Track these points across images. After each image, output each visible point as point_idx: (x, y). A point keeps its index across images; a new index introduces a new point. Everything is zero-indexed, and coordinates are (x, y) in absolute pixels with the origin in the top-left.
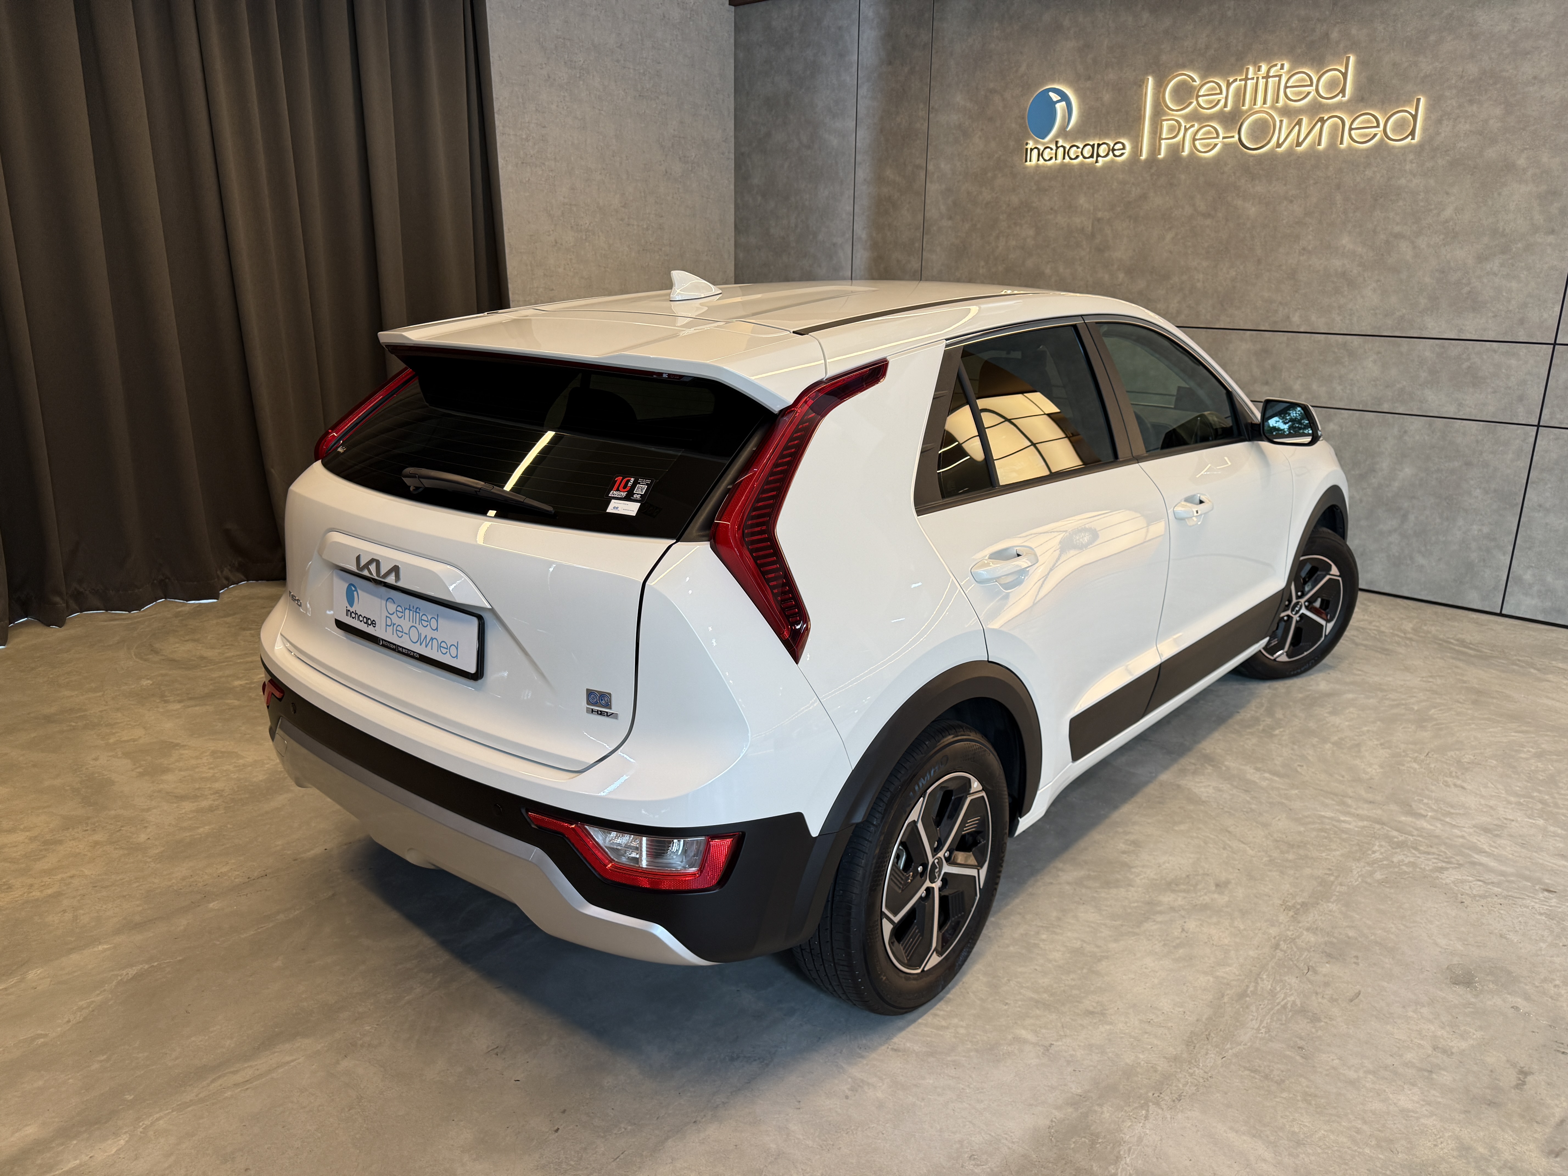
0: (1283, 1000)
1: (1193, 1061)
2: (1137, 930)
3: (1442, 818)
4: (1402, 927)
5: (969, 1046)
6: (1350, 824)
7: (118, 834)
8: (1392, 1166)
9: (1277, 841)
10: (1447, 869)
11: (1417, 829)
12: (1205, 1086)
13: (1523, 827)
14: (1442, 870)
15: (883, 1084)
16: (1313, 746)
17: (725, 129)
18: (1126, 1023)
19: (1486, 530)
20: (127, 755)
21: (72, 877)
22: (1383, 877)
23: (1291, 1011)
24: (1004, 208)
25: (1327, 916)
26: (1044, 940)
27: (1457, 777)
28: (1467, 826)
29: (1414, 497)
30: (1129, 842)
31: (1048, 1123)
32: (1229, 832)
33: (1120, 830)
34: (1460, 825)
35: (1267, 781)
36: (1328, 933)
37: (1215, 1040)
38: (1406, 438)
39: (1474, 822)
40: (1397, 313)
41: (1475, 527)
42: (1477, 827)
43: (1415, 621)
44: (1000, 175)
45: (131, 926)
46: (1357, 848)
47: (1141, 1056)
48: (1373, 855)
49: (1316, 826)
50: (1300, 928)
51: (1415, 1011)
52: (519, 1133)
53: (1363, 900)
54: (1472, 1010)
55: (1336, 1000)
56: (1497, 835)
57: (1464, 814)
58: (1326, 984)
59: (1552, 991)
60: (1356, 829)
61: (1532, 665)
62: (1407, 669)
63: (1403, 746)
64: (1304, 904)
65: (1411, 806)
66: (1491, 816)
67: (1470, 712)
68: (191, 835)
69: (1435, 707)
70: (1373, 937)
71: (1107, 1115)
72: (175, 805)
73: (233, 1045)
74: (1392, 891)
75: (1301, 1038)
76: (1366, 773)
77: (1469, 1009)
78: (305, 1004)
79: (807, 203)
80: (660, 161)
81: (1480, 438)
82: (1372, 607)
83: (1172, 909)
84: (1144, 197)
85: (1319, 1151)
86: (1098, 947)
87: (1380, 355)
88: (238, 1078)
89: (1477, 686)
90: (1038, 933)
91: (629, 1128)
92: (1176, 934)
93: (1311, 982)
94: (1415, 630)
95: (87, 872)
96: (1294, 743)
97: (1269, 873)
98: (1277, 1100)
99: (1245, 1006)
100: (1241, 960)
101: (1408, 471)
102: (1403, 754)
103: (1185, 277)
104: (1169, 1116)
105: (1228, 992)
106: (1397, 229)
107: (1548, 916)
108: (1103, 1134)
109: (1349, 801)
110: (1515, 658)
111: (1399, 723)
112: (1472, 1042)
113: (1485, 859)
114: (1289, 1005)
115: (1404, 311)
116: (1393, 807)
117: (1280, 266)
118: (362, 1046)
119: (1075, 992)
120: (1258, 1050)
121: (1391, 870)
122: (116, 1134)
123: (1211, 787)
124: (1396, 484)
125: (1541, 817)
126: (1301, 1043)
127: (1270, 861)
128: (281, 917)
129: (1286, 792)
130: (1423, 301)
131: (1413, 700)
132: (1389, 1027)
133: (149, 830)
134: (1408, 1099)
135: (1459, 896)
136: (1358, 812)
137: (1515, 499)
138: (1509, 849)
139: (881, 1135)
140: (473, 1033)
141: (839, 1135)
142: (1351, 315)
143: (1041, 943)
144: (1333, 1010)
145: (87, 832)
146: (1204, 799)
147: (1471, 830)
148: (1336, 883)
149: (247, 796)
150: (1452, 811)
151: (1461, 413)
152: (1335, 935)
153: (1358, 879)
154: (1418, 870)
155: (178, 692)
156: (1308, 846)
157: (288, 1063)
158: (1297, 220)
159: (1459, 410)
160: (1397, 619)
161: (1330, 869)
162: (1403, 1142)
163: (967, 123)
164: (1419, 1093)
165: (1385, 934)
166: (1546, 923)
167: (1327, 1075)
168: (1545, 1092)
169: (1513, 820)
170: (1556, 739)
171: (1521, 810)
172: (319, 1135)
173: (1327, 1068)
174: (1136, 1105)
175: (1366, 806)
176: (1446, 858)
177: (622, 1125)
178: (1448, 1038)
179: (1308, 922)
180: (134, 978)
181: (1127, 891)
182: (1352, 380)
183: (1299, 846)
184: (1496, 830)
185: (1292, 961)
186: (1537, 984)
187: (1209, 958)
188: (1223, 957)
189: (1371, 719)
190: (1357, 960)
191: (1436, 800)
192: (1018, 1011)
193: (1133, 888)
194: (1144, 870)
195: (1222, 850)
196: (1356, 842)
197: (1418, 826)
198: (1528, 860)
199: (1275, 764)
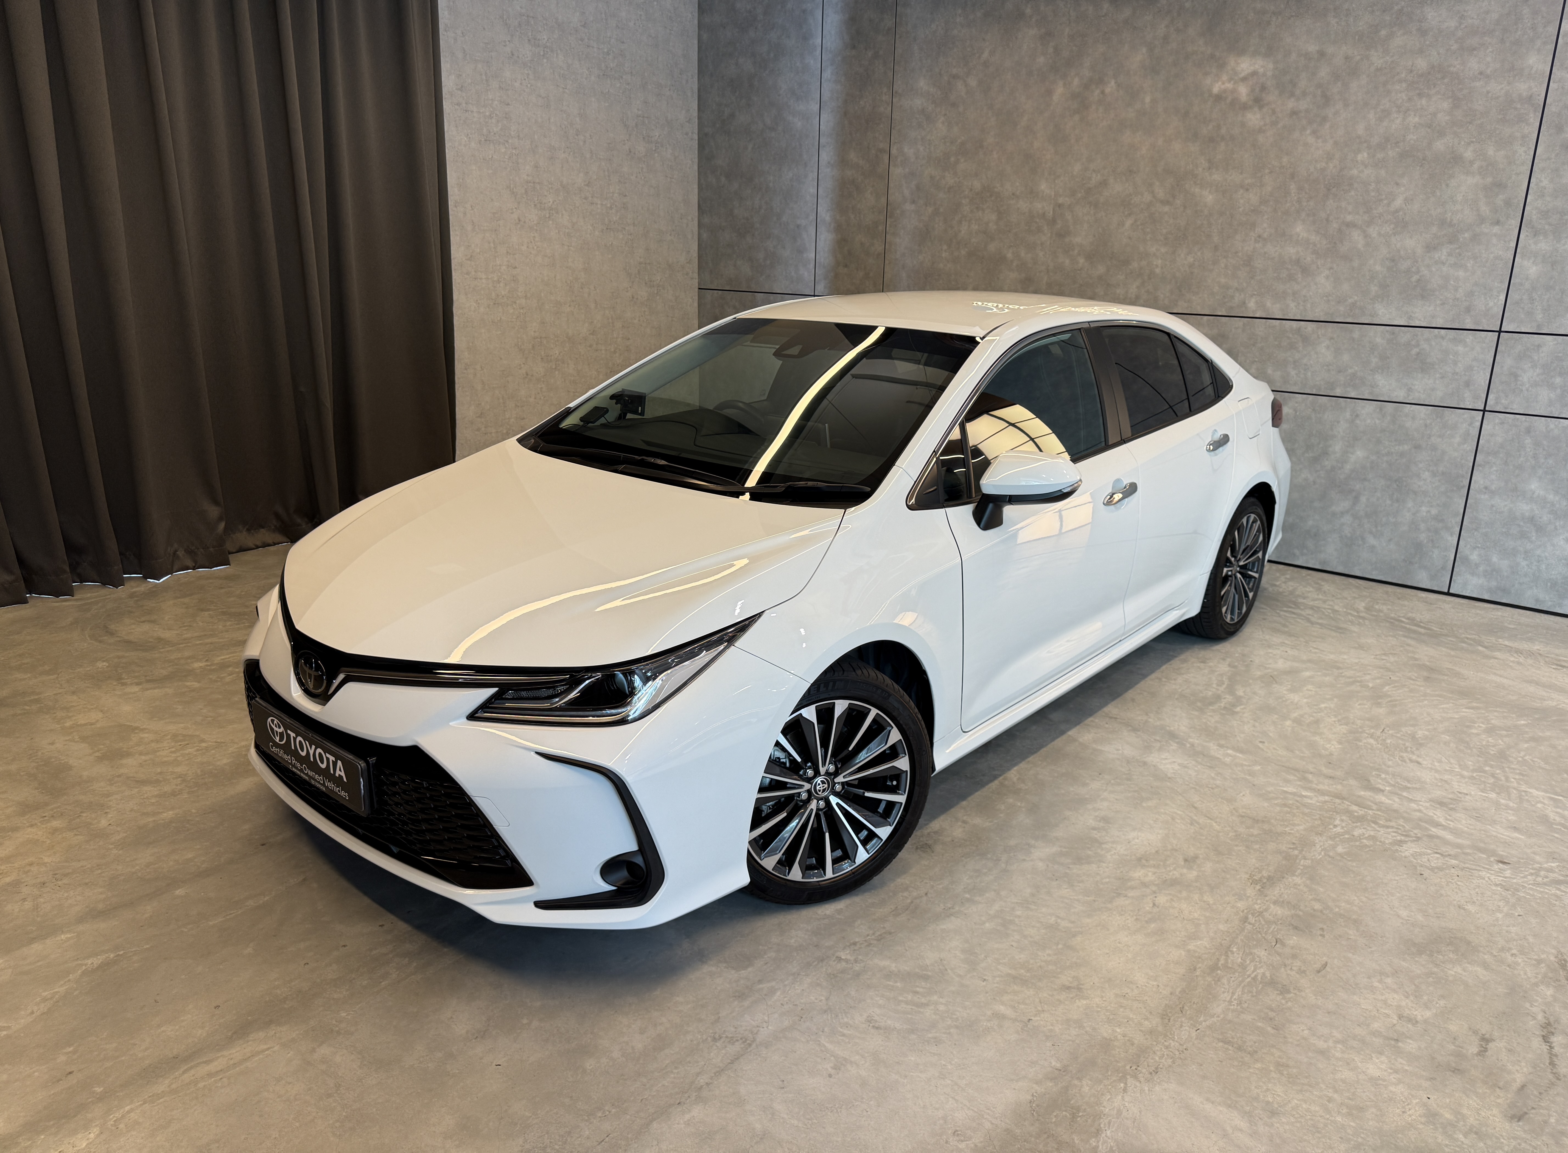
0: (1253, 972)
1: (1168, 1034)
3: (1400, 792)
4: (1364, 899)
5: (949, 1022)
6: (1311, 799)
7: (78, 820)
8: (1363, 1133)
9: (1243, 817)
10: (1406, 842)
11: (1376, 804)
12: (1181, 1058)
13: (1477, 801)
14: (1400, 843)
15: (866, 1062)
16: (1274, 722)
17: (689, 110)
18: (1102, 997)
19: (1434, 511)
20: (84, 739)
21: (31, 864)
22: (1345, 850)
23: (1261, 983)
24: (966, 193)
25: (1292, 888)
26: (1019, 917)
27: (1413, 753)
28: (1423, 800)
29: (1365, 479)
30: (1098, 818)
31: (1029, 1097)
32: (1195, 808)
33: (1090, 807)
34: (1416, 799)
35: (1230, 757)
36: (1294, 906)
37: (1188, 1013)
38: (1358, 422)
39: (1430, 797)
40: (1349, 300)
41: (1424, 508)
42: (1433, 801)
43: (1368, 599)
44: (962, 160)
45: (94, 914)
46: (1319, 822)
47: (1118, 1030)
48: (1335, 829)
49: (1279, 801)
50: (1267, 901)
51: (1380, 981)
52: (502, 1118)
53: (1327, 874)
54: (1434, 979)
55: (1304, 972)
56: (1451, 809)
57: (1420, 789)
58: (1294, 957)
59: (1510, 959)
60: (1318, 804)
61: (1480, 643)
62: (1361, 647)
63: (1359, 722)
64: (1269, 878)
65: (1369, 781)
66: (1446, 790)
67: (1422, 688)
68: (154, 821)
69: (1389, 685)
70: (1337, 910)
71: (1086, 1089)
72: (136, 790)
73: (204, 1035)
74: (1354, 864)
75: (1272, 1010)
76: (1326, 749)
77: (1431, 979)
78: (278, 992)
79: (771, 185)
80: (624, 141)
81: (1428, 422)
82: (1326, 587)
83: (1143, 884)
84: (1104, 183)
85: (1293, 1120)
86: (1073, 922)
87: (1332, 341)
88: (213, 1067)
89: (1428, 663)
91: (613, 1110)
92: (1148, 908)
93: (1279, 954)
94: (1368, 609)
95: (46, 860)
96: (1255, 720)
97: (1236, 848)
98: (1251, 1070)
99: (1216, 979)
100: (1212, 935)
101: (1359, 454)
102: (1360, 730)
103: (1144, 263)
104: (1146, 1089)
105: (1200, 965)
106: (1349, 218)
107: (1503, 886)
108: (1083, 1107)
109: (1310, 776)
110: (1463, 636)
111: (1355, 699)
112: (1435, 1010)
113: (1442, 832)
114: (1259, 977)
115: (1356, 298)
116: (1352, 782)
117: (1236, 253)
118: (338, 1033)
119: (1050, 967)
120: (1230, 1022)
121: (1352, 843)
122: (86, 1127)
123: (1176, 763)
124: (1348, 467)
125: (1493, 790)
126: (1271, 1014)
127: (1236, 836)
128: (251, 903)
129: (1249, 768)
130: (1374, 289)
131: (1368, 677)
132: (1356, 998)
133: (110, 816)
134: (1376, 1067)
135: (1418, 868)
136: (1318, 787)
137: (1462, 480)
138: (1464, 822)
139: (865, 1113)
140: (452, 1018)
141: (824, 1113)
142: (1304, 301)
143: (1016, 920)
144: (1302, 981)
145: (45, 818)
146: (1169, 775)
147: (1428, 805)
148: (1300, 857)
149: (211, 780)
150: (1409, 785)
151: (1410, 398)
152: (1301, 908)
153: (1321, 853)
154: (1378, 843)
155: (136, 674)
156: (1273, 821)
157: (263, 1051)
158: (1252, 208)
159: (1408, 395)
160: (1350, 599)
161: (1294, 843)
162: (1374, 1110)
163: (930, 108)
164: (1386, 1061)
165: (1348, 906)
166: (1501, 894)
167: (1297, 1045)
168: (1506, 1058)
169: (1467, 794)
170: (1505, 714)
171: (1474, 784)
172: (297, 1124)
173: (1298, 1038)
174: (1114, 1078)
175: (1326, 781)
176: (1405, 831)
177: (607, 1108)
178: (1412, 1007)
179: (1274, 896)
180: (100, 967)
181: (1099, 867)
182: (1306, 365)
183: (1263, 821)
184: (1451, 804)
185: (1261, 934)
186: (1496, 954)
187: (1180, 932)
188: (1194, 930)
189: (1328, 697)
190: (1323, 931)
191: (1393, 775)
192: (996, 987)
193: (1104, 865)
194: (1114, 846)
195: (1189, 826)
196: (1318, 817)
197: (1377, 801)
198: (1483, 832)
199: (1238, 741)
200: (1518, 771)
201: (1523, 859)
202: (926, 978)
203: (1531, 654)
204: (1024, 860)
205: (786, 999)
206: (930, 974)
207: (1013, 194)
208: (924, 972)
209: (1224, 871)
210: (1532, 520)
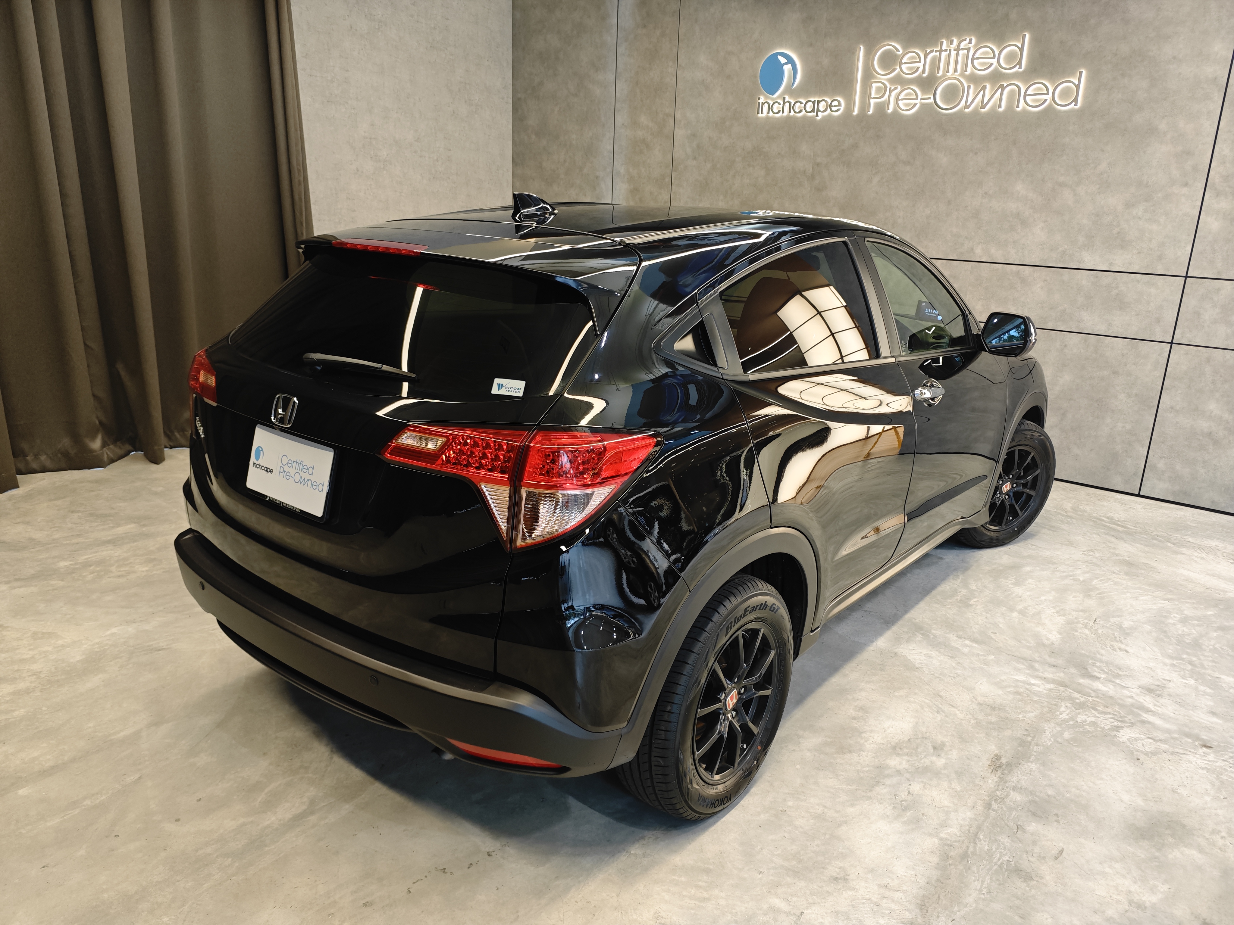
0: (999, 860)
2: (869, 794)
3: (1113, 679)
4: (1091, 785)
6: (1039, 687)
9: (982, 705)
10: (1122, 728)
11: (1094, 691)
13: (1179, 687)
14: (1117, 728)
16: (1003, 614)
17: (504, 78)
18: (866, 888)
19: (1128, 427)
22: (1071, 736)
23: (1006, 870)
24: (740, 152)
25: (1029, 775)
26: (790, 807)
27: (1121, 642)
28: (1133, 686)
30: (858, 709)
32: (941, 696)
33: (850, 697)
34: (1128, 686)
35: (968, 648)
36: (1031, 792)
37: (944, 902)
38: (1066, 351)
39: (1138, 684)
40: (1061, 249)
41: (1120, 424)
42: (1142, 688)
43: (1074, 500)
44: (736, 124)
46: (1048, 709)
48: (1061, 716)
49: (1012, 689)
50: (1007, 787)
51: (1111, 867)
53: (1057, 760)
54: (1157, 864)
55: (1044, 858)
56: (1159, 695)
57: (1130, 676)
58: (1034, 843)
59: (1220, 842)
60: (1045, 692)
61: (1168, 540)
62: (1070, 544)
63: (1074, 613)
64: (1009, 764)
65: (1087, 669)
66: (1152, 677)
67: (1124, 582)
69: (1097, 578)
70: (1068, 795)
74: (1080, 750)
75: (1018, 898)
76: (1048, 639)
77: (1155, 863)
79: (574, 142)
80: (449, 103)
81: (1124, 351)
83: (899, 772)
84: (855, 146)
86: (837, 812)
87: (1046, 282)
89: (1127, 559)
90: (785, 800)
92: (903, 796)
93: (1021, 841)
94: (1074, 509)
96: (987, 613)
97: (977, 735)
99: (967, 868)
100: (961, 822)
101: (1067, 378)
102: (1075, 621)
105: (952, 854)
106: (1061, 179)
107: (1208, 770)
110: (1154, 533)
111: (1069, 592)
112: (1160, 896)
113: (1152, 718)
114: (1005, 865)
115: (1066, 246)
116: (1074, 671)
117: (966, 207)
119: (820, 858)
120: (982, 911)
121: (1077, 730)
123: (922, 654)
124: (1057, 388)
125: (1192, 677)
126: (1018, 903)
127: (977, 723)
129: (984, 658)
130: (1081, 239)
131: (1079, 571)
132: (1090, 884)
135: (1135, 753)
136: (1045, 676)
137: (1152, 402)
138: (1170, 707)
142: (1023, 249)
143: (788, 810)
144: (1043, 868)
146: (917, 665)
147: (1138, 691)
148: (1033, 743)
150: (1120, 673)
151: (1110, 331)
152: (1038, 794)
153: (1050, 739)
154: (1099, 729)
156: (1007, 709)
158: (980, 169)
159: (1107, 329)
160: (1058, 500)
161: (1026, 730)
163: (709, 80)
165: (1078, 792)
166: (1207, 777)
169: (1170, 681)
170: (1195, 605)
171: (1175, 671)
175: (1050, 669)
176: (1121, 717)
178: (1141, 893)
179: (1014, 783)
181: (859, 756)
182: (1023, 302)
183: (999, 709)
184: (1157, 690)
185: (1004, 821)
186: (1207, 836)
187: (933, 820)
188: (945, 818)
189: (1047, 590)
190: (1058, 817)
191: (1107, 663)
192: (771, 880)
193: (864, 753)
194: (872, 735)
195: (936, 714)
196: (1046, 704)
197: (1095, 688)
198: (1186, 717)
199: (974, 632)
200: (1211, 659)
201: (1222, 742)
202: (707, 871)
203: (1211, 550)
204: (794, 750)
205: (580, 896)
206: (711, 867)
207: (779, 154)
208: (706, 866)
209: (968, 759)
210: (1210, 434)
